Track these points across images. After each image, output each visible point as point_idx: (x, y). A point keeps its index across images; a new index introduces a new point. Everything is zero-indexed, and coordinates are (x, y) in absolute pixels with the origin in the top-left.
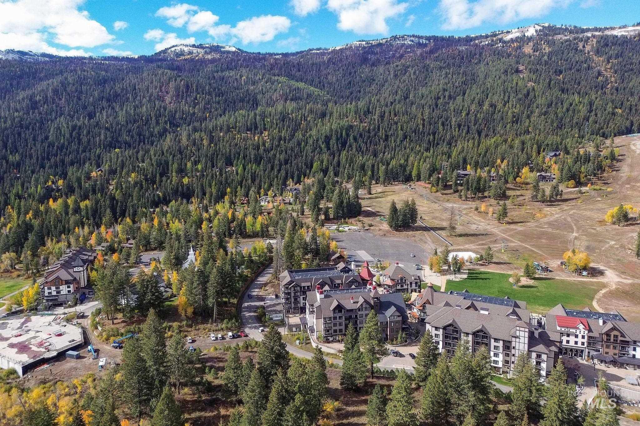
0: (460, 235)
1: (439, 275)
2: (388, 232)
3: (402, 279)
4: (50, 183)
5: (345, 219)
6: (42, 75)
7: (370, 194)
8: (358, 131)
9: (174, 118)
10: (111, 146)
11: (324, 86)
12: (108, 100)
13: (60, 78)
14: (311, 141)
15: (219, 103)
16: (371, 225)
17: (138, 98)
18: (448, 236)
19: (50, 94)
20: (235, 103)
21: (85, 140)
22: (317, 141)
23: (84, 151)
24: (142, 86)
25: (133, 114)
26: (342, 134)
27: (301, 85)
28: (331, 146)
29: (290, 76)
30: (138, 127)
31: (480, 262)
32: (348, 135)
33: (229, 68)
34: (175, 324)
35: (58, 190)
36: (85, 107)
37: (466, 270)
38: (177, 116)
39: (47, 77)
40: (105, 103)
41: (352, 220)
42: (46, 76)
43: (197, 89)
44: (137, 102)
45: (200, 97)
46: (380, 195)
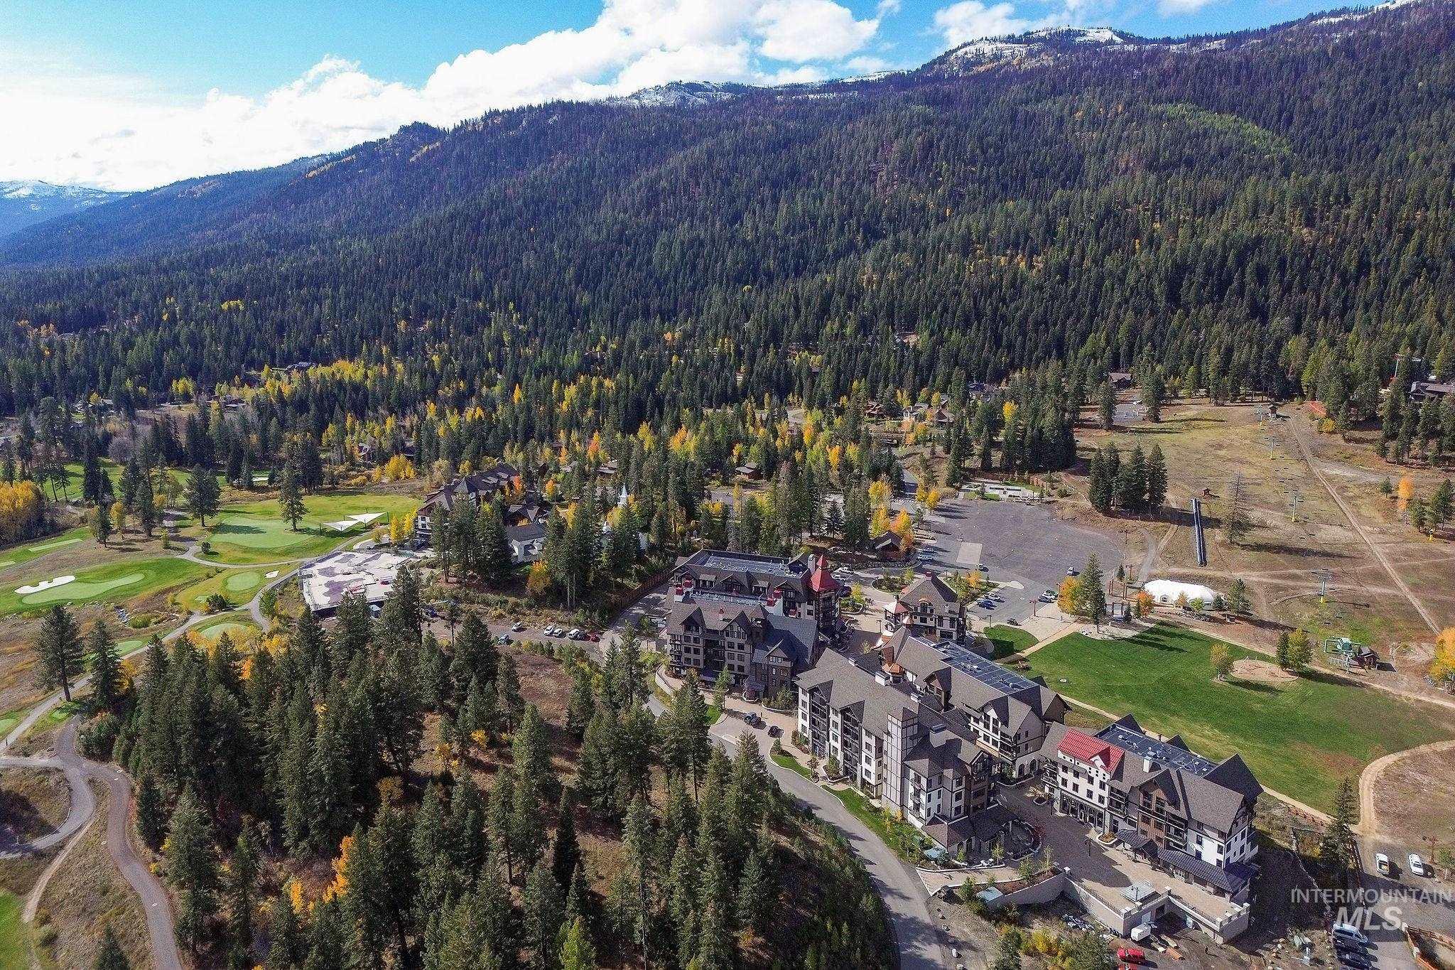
0: (1259, 547)
1: (1074, 618)
2: (1085, 514)
3: (924, 607)
4: (598, 348)
5: (1021, 472)
6: (687, 137)
7: (1157, 420)
8: (1278, 252)
9: (878, 219)
10: (739, 279)
11: (1289, 121)
12: (775, 185)
13: (707, 143)
14: (1131, 278)
15: (986, 181)
16: (1064, 494)
17: (828, 177)
18: (1222, 544)
19: (683, 175)
20: (1023, 179)
21: (701, 264)
22: (1149, 277)
23: (693, 289)
24: (844, 153)
25: (800, 213)
26: (1225, 259)
27: (1222, 122)
28: (1183, 290)
29: (1205, 100)
30: (801, 241)
31: (1215, 614)
32: (1241, 262)
33: (1055, 91)
34: (512, 600)
35: (602, 362)
36: (732, 200)
37: (1151, 621)
38: (884, 216)
39: (694, 141)
40: (766, 191)
41: (1037, 479)
42: (693, 139)
43: (946, 152)
44: (822, 188)
45: (948, 170)
46: (1177, 425)
